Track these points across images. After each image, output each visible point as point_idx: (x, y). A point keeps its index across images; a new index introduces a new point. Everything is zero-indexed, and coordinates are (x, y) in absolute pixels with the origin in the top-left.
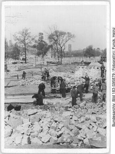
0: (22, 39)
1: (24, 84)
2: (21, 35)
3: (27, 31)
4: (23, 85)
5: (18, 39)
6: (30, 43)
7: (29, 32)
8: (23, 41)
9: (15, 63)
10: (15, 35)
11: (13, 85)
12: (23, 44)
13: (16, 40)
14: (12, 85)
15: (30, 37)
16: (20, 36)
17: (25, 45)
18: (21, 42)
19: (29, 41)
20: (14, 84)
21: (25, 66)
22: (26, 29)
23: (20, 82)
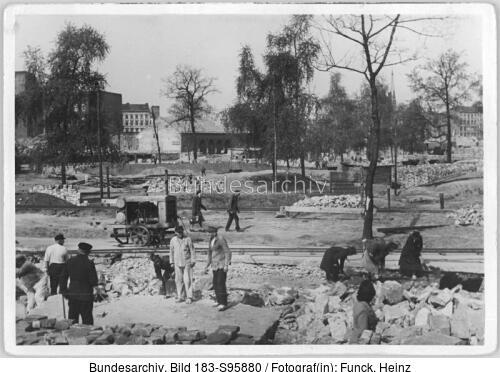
0: (439, 85)
1: (467, 222)
2: (435, 75)
3: (453, 58)
4: (464, 225)
5: (423, 86)
6: (465, 96)
7: (460, 61)
8: (442, 93)
9: (414, 163)
10: (416, 75)
11: (432, 224)
12: (441, 102)
13: (416, 90)
14: (427, 225)
15: (465, 78)
16: (430, 78)
17: (448, 105)
18: (433, 95)
19: (461, 92)
20: (434, 221)
21: (451, 169)
22: (452, 52)
23: (452, 214)
